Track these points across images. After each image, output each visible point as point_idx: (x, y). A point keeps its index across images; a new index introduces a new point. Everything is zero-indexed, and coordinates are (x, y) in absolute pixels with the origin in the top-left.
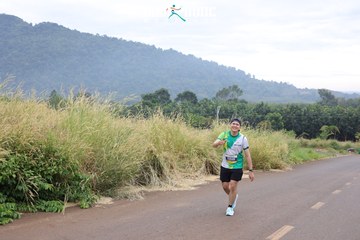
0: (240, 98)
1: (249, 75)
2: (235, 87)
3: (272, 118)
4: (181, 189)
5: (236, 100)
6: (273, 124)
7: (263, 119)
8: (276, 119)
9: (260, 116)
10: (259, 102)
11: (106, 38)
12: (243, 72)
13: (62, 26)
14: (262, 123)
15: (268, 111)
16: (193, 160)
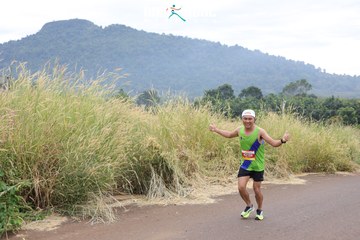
0: (309, 93)
1: (319, 69)
2: (303, 82)
3: (344, 113)
4: (193, 202)
5: (304, 95)
6: (345, 119)
7: (333, 114)
8: (349, 114)
9: (330, 111)
10: (329, 96)
11: (171, 37)
12: (313, 67)
13: (129, 28)
14: (333, 119)
15: (340, 106)
16: (226, 159)
